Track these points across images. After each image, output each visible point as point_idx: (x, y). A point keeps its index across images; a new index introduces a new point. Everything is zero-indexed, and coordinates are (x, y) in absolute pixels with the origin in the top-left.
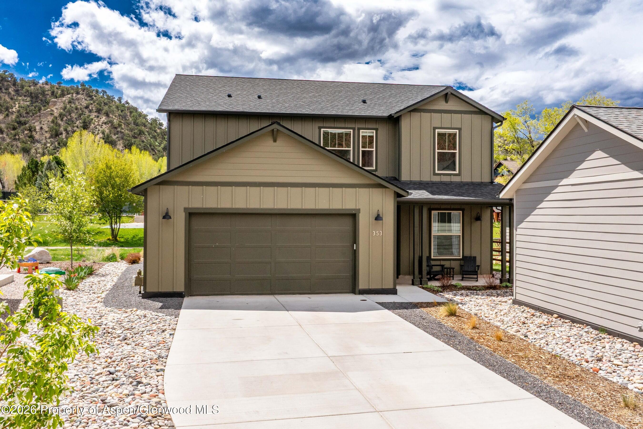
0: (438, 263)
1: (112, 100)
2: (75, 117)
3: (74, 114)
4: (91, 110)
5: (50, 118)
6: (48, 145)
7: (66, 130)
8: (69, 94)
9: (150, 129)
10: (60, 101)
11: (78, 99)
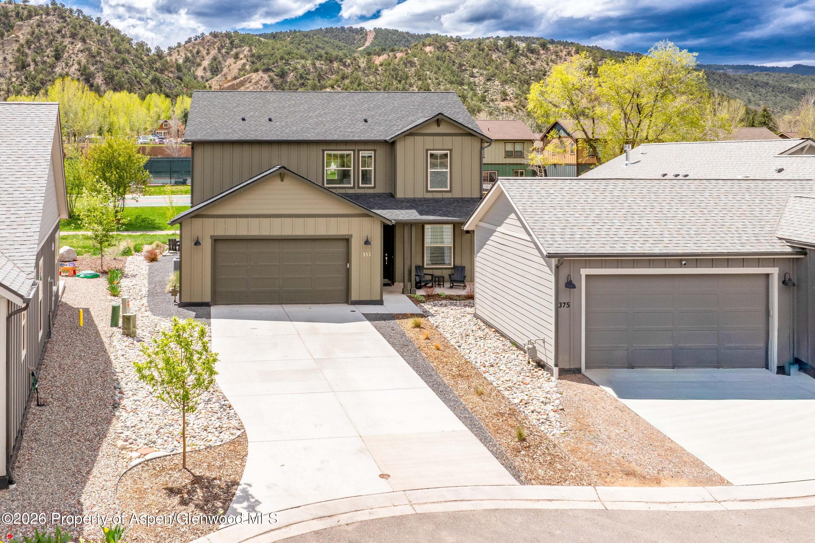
0: (430, 272)
1: (89, 22)
2: (44, 44)
3: (44, 41)
4: (64, 35)
5: (15, 46)
6: (14, 80)
7: (34, 61)
8: (38, 15)
9: (136, 56)
10: (26, 24)
11: (48, 22)
